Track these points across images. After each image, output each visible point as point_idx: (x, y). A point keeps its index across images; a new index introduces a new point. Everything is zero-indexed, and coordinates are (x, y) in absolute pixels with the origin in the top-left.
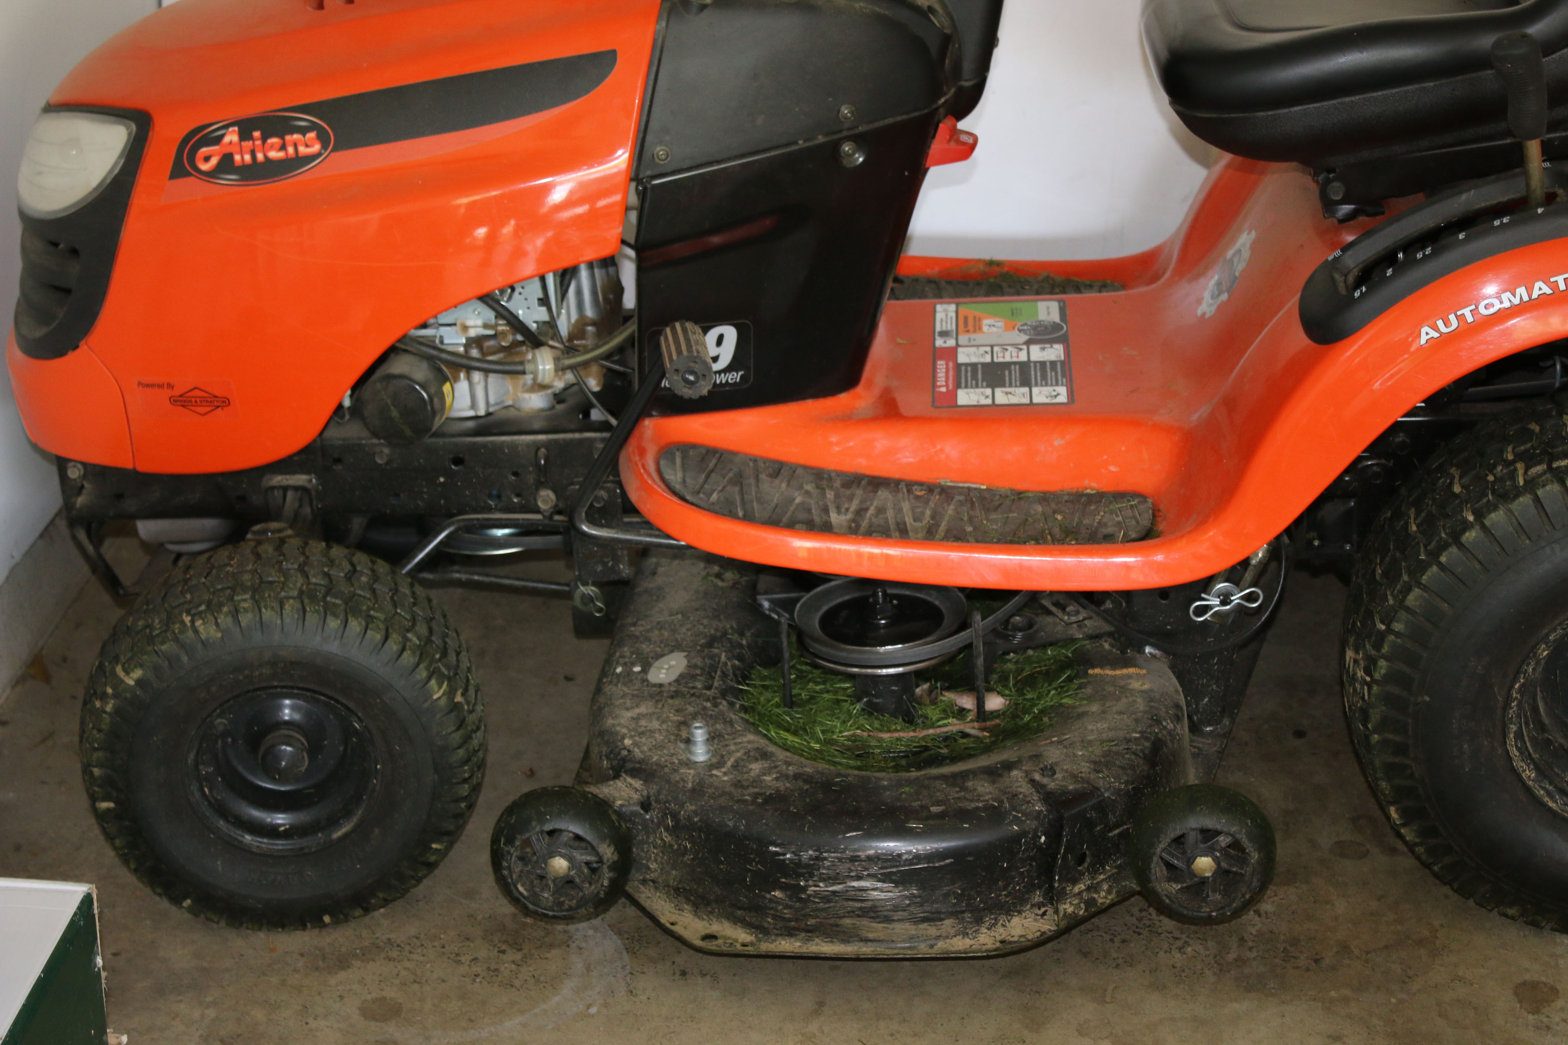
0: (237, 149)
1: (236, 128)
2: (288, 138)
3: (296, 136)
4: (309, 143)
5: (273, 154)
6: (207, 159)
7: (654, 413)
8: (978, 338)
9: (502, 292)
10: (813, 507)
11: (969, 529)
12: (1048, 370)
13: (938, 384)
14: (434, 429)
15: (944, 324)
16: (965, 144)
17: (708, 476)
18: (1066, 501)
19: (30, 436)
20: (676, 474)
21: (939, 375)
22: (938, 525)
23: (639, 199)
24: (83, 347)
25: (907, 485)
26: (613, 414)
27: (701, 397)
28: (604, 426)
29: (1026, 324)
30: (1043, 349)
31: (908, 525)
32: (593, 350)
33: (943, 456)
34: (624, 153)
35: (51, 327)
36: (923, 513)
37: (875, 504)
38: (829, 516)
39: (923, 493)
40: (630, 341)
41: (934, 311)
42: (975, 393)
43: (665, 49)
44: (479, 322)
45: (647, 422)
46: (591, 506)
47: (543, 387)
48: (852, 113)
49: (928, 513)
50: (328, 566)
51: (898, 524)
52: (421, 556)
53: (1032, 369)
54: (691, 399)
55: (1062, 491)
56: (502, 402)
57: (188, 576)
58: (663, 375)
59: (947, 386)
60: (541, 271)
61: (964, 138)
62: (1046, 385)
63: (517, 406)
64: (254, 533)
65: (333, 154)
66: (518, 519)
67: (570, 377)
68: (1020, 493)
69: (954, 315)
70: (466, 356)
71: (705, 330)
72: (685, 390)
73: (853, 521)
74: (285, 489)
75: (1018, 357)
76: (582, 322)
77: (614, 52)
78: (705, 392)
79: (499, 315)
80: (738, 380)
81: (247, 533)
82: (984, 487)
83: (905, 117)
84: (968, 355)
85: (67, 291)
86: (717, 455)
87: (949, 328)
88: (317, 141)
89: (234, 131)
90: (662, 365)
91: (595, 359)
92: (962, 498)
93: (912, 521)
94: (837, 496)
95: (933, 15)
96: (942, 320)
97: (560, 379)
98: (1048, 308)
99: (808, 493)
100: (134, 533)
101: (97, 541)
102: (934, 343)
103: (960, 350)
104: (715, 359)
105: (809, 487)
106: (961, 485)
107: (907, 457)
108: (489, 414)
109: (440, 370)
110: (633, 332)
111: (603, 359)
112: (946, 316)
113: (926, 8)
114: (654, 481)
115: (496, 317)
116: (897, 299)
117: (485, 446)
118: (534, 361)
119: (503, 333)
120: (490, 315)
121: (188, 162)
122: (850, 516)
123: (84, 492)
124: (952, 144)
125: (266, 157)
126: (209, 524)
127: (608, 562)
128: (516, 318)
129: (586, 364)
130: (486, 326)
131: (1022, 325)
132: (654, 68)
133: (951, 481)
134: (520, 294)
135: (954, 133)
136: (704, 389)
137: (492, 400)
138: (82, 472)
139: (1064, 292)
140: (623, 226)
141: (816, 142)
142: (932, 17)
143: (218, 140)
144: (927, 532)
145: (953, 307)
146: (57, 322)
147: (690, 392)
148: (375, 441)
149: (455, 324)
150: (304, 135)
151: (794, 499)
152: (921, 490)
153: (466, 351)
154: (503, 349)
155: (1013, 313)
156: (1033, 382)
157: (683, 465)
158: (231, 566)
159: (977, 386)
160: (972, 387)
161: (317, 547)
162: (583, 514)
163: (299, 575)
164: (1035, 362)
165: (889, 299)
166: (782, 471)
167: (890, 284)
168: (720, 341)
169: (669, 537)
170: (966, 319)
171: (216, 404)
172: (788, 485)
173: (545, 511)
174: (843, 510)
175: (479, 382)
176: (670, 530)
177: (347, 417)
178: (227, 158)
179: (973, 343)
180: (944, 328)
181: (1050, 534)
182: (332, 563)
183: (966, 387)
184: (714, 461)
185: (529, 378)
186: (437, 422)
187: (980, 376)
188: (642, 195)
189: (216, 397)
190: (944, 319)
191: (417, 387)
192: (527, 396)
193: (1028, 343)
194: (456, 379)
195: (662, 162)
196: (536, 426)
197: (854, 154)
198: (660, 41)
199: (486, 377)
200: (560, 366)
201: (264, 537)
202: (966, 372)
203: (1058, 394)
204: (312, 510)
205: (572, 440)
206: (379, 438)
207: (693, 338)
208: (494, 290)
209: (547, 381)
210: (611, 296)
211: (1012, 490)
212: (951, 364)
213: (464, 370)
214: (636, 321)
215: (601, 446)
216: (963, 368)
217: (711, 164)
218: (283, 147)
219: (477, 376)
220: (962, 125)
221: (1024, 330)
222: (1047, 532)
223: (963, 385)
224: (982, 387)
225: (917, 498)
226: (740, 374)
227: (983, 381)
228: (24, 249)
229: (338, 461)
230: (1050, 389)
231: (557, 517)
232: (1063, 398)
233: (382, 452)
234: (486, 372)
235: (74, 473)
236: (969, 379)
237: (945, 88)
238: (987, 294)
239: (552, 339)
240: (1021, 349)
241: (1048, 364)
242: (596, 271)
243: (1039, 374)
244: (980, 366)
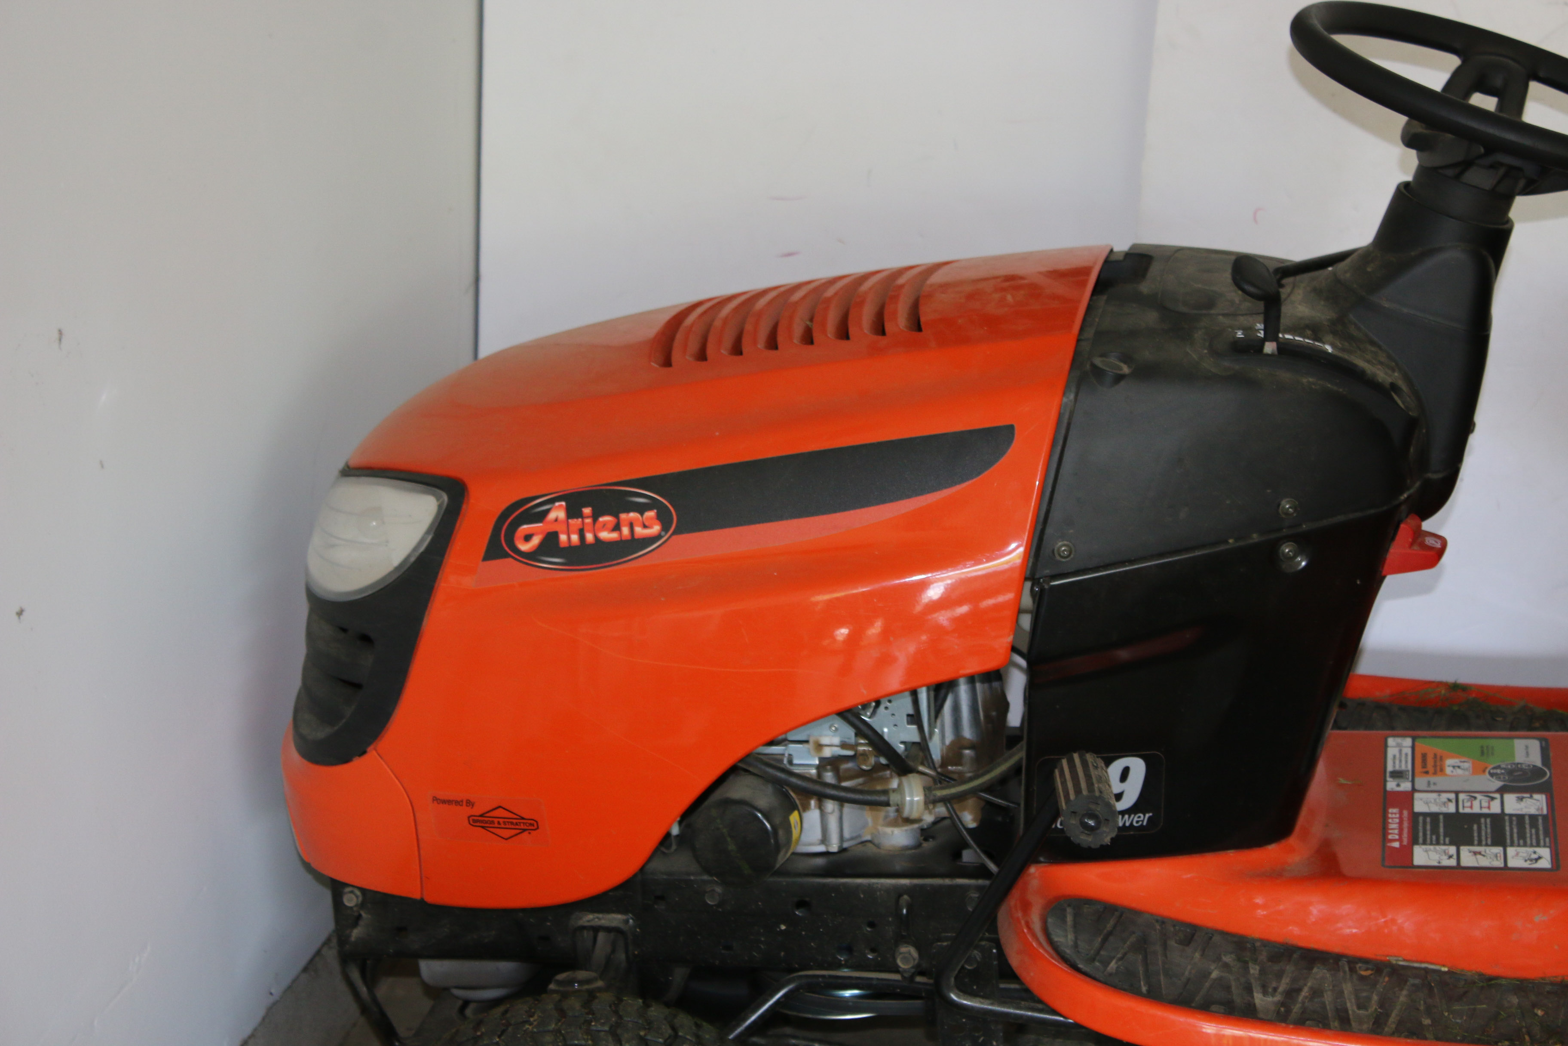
0: (564, 528)
1: (564, 503)
2: (623, 516)
3: (632, 515)
4: (647, 524)
5: (605, 535)
6: (528, 538)
7: (1042, 859)
8: (1440, 782)
9: (865, 706)
10: (1233, 984)
11: (1427, 1021)
12: (1527, 826)
13: (1390, 837)
14: (778, 866)
15: (1397, 762)
16: (1431, 548)
17: (1105, 940)
18: (1548, 992)
19: (304, 857)
20: (1066, 936)
21: (1391, 826)
22: (1388, 1015)
23: (1034, 602)
24: (372, 754)
25: (1349, 962)
26: (991, 857)
27: (1102, 846)
28: (981, 872)
29: (1498, 767)
30: (1521, 799)
31: (1350, 1012)
32: (971, 779)
33: (1395, 928)
34: (1017, 548)
35: (336, 728)
36: (1369, 999)
37: (1309, 984)
38: (1253, 997)
39: (1368, 973)
40: (1017, 770)
41: (1386, 746)
42: (1436, 851)
43: (1072, 426)
44: (836, 740)
45: (1033, 870)
46: (963, 968)
47: (908, 821)
48: (1295, 508)
49: (1375, 998)
50: (645, 1029)
51: (1337, 1010)
52: (753, 1018)
53: (1507, 824)
54: (1090, 848)
55: (1543, 979)
56: (859, 836)
57: (479, 1033)
58: (1057, 814)
59: (1400, 840)
60: (913, 685)
61: (1430, 541)
62: (1525, 845)
63: (876, 841)
64: (559, 983)
65: (674, 537)
66: (872, 979)
67: (941, 810)
68: (1490, 979)
69: (1409, 751)
70: (818, 780)
71: (1108, 762)
72: (1083, 837)
73: (1283, 1004)
74: (596, 930)
75: (1489, 808)
76: (959, 744)
77: (1011, 428)
78: (1107, 840)
79: (859, 733)
80: (1145, 823)
81: (549, 982)
82: (1445, 969)
83: (1358, 515)
84: (1427, 803)
85: (358, 686)
86: (1117, 914)
87: (1403, 768)
88: (657, 522)
89: (561, 506)
90: (1056, 803)
91: (973, 792)
92: (1417, 981)
93: (1355, 1008)
94: (1263, 972)
95: (1396, 393)
96: (1394, 757)
97: (930, 813)
98: (1527, 747)
99: (1226, 966)
100: (416, 972)
101: (371, 981)
102: (1385, 786)
103: (1417, 795)
104: (1119, 797)
105: (1228, 959)
106: (1416, 965)
107: (1350, 927)
108: (842, 850)
109: (787, 796)
110: (1021, 760)
111: (982, 791)
112: (1400, 751)
113: (1388, 386)
114: (1040, 944)
115: (856, 735)
116: (1340, 728)
117: (836, 888)
118: (900, 789)
119: (864, 754)
120: (849, 733)
121: (506, 541)
122: (1278, 998)
123: (361, 923)
124: (1416, 547)
125: (596, 538)
126: (506, 967)
127: (979, 1037)
128: (880, 737)
129: (961, 797)
130: (844, 745)
131: (1494, 768)
132: (1058, 449)
133: (1404, 960)
134: (886, 708)
135: (1419, 534)
136: (1107, 837)
137: (847, 834)
138: (360, 899)
139: (1546, 728)
140: (1015, 635)
141: (1251, 541)
142: (1393, 394)
143: (541, 517)
144: (1374, 1024)
145: (1408, 742)
146: (344, 721)
147: (1090, 839)
148: (706, 877)
149: (807, 742)
150: (642, 514)
151: (1210, 973)
152: (1367, 969)
153: (819, 775)
154: (862, 773)
155: (1482, 753)
156: (1508, 841)
157: (1075, 926)
158: (531, 1024)
159: (1438, 843)
160: (1431, 844)
161: (633, 1003)
162: (952, 980)
163: (610, 1039)
164: (1511, 816)
165: (1333, 728)
166: (1195, 937)
167: (1335, 711)
168: (1125, 774)
169: (1055, 1012)
170: (1424, 757)
171: (522, 827)
172: (1202, 955)
173: (905, 971)
174: (1270, 990)
175: (833, 811)
176: (1057, 1005)
177: (674, 847)
178: (551, 538)
179: (1433, 788)
180: (1397, 768)
181: (1529, 1034)
182: (649, 1025)
183: (1424, 843)
184: (1112, 922)
185: (891, 811)
186: (781, 858)
187: (1442, 830)
188: (1038, 597)
189: (523, 818)
190: (1398, 756)
191: (759, 815)
192: (889, 830)
193: (1502, 791)
194: (806, 807)
195: (1064, 560)
196: (898, 867)
197: (1295, 557)
198: (1067, 416)
199: (842, 806)
200: (932, 798)
201: (569, 989)
202: (1425, 823)
203: (1540, 858)
204: (627, 957)
205: (941, 887)
206: (711, 874)
207: (1094, 773)
208: (856, 706)
209: (915, 815)
210: (994, 713)
211: (1481, 975)
212: (1405, 813)
213: (815, 797)
214: (1025, 748)
215: (975, 895)
216: (1421, 819)
217: (1122, 563)
218: (617, 528)
219: (830, 806)
220: (1427, 525)
221: (1496, 774)
222: (1524, 1030)
223: (1421, 840)
224: (1444, 844)
225: (1362, 978)
226: (1147, 815)
227: (1445, 836)
228: (310, 636)
229: (661, 898)
230: (1531, 850)
231: (919, 979)
232: (1545, 863)
233: (713, 890)
234: (841, 801)
235: (351, 900)
236: (1428, 833)
237: (1409, 481)
238: (1449, 728)
239: (922, 764)
240: (1493, 799)
241: (1527, 818)
242: (978, 686)
243: (1515, 830)
244: (1441, 817)
